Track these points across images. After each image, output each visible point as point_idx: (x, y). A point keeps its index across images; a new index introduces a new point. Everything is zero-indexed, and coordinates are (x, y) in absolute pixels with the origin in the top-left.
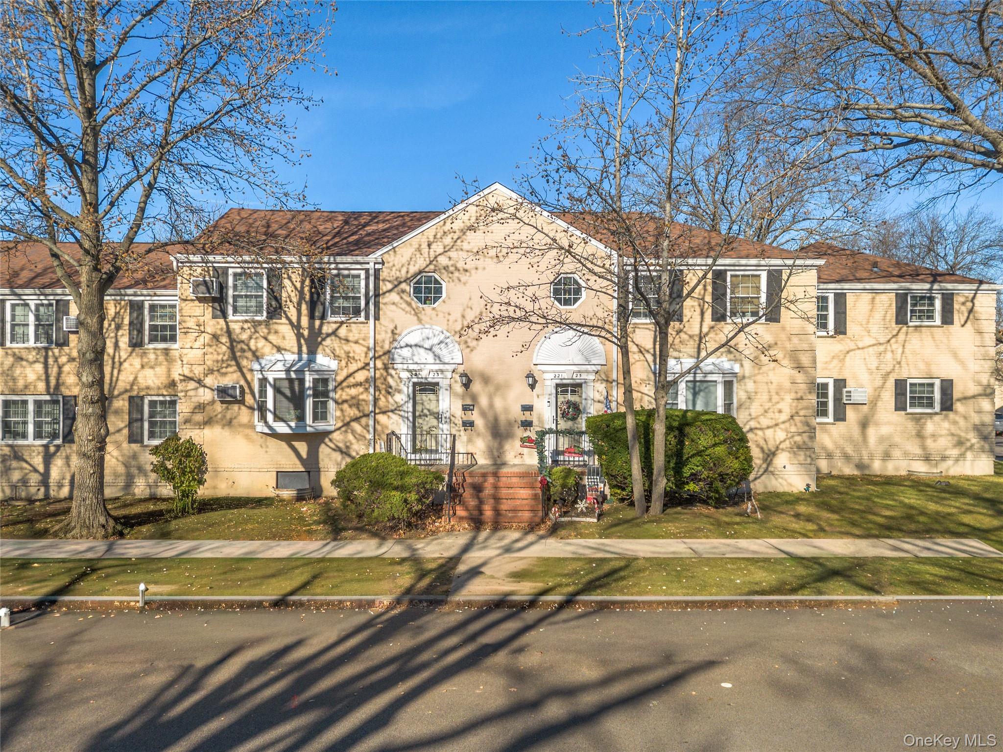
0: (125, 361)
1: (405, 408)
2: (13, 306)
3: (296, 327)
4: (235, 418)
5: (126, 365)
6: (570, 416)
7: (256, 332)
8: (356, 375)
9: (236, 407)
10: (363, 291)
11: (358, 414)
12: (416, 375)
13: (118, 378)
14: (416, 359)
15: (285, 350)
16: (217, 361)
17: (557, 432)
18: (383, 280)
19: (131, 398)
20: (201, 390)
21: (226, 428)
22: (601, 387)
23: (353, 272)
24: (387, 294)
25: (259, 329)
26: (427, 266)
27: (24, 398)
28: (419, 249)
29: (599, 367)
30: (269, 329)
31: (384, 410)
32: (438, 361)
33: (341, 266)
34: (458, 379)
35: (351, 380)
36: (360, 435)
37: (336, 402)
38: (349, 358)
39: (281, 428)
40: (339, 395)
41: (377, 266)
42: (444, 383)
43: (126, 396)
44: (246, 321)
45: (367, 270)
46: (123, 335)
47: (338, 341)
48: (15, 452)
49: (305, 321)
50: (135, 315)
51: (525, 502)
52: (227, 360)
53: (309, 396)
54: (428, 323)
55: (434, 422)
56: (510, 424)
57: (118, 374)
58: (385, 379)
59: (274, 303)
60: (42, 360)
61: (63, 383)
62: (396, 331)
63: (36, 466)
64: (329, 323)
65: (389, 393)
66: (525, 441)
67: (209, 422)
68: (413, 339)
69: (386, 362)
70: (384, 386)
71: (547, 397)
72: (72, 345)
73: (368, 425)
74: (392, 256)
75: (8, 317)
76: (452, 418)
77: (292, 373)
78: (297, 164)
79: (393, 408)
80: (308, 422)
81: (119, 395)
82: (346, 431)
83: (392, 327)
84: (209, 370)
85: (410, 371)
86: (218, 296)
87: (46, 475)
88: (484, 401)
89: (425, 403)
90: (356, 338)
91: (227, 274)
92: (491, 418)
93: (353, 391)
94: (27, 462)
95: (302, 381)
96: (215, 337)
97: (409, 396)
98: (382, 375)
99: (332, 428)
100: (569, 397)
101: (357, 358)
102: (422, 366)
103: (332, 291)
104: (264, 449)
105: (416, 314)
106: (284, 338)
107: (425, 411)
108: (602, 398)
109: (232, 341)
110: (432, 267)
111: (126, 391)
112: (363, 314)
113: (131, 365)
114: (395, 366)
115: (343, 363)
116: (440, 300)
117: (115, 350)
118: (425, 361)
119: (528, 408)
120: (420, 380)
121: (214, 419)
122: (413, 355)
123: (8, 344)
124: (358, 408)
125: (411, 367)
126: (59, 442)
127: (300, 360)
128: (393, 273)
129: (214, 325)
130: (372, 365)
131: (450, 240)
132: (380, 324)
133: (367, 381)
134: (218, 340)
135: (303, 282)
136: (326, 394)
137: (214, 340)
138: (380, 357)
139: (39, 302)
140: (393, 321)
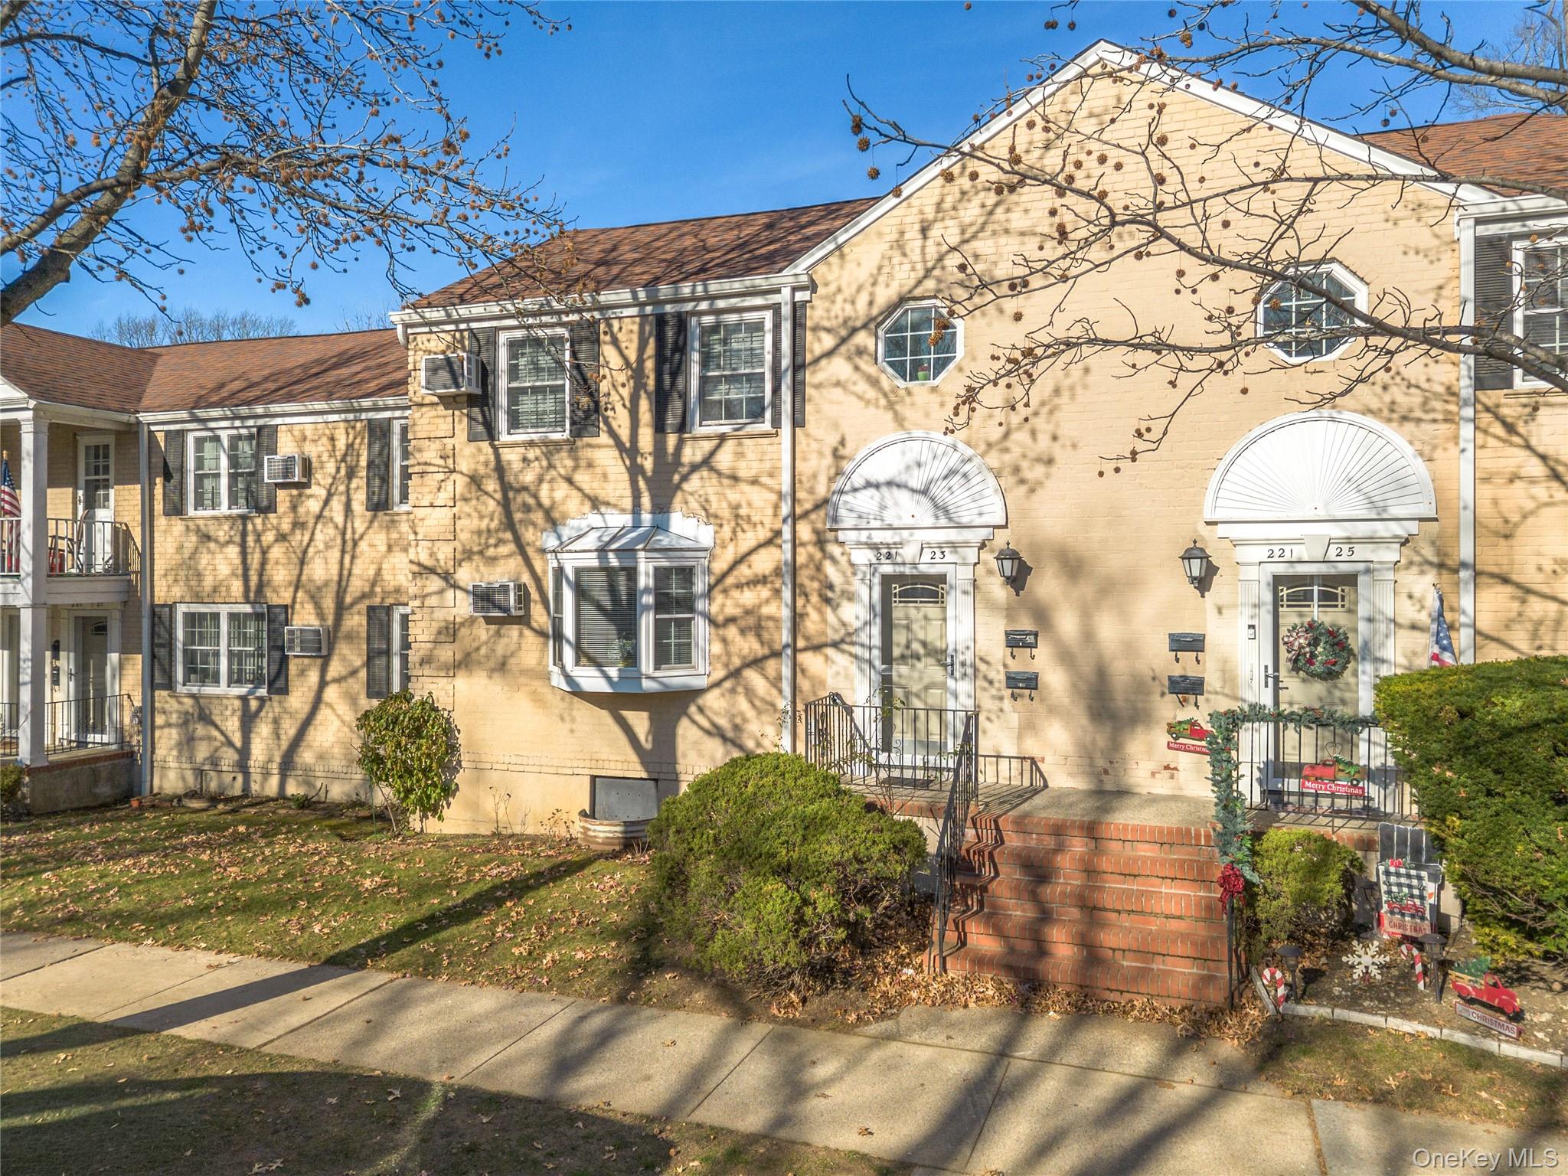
0: (361, 537)
1: (863, 638)
2: (200, 443)
3: (629, 451)
4: (512, 655)
5: (363, 546)
6: (1318, 667)
7: (551, 466)
8: (754, 558)
9: (514, 631)
10: (768, 358)
11: (760, 651)
12: (889, 556)
13: (350, 570)
14: (890, 517)
15: (608, 504)
16: (479, 533)
17: (1278, 718)
18: (815, 329)
19: (371, 609)
20: (450, 593)
21: (496, 675)
22: (1424, 584)
23: (748, 316)
24: (824, 362)
25: (556, 459)
26: (919, 283)
27: (214, 609)
28: (899, 245)
29: (1413, 527)
30: (576, 459)
31: (816, 641)
32: (943, 522)
33: (721, 304)
34: (994, 564)
35: (744, 572)
36: (763, 700)
37: (712, 622)
38: (738, 519)
39: (591, 680)
40: (721, 605)
41: (800, 296)
42: (960, 576)
43: (363, 606)
44: (531, 444)
45: (776, 309)
46: (358, 488)
47: (715, 481)
48: (201, 709)
49: (646, 438)
50: (377, 447)
51: (1174, 925)
52: (497, 530)
53: (647, 608)
54: (918, 426)
55: (936, 673)
56: (1140, 686)
57: (352, 562)
58: (819, 568)
59: (585, 400)
60: (237, 539)
61: (269, 581)
62: (842, 452)
63: (230, 734)
64: (695, 439)
65: (827, 601)
66: (1182, 733)
67: (465, 663)
68: (879, 468)
69: (820, 526)
70: (816, 585)
71: (1248, 611)
72: (281, 509)
73: (779, 678)
74: (835, 268)
75: (191, 464)
76: (982, 667)
77: (611, 555)
78: (563, 27)
79: (837, 637)
80: (644, 669)
81: (352, 605)
82: (733, 691)
83: (833, 440)
84: (464, 551)
85: (874, 547)
86: (479, 391)
87: (244, 752)
88: (1067, 624)
89: (915, 627)
90: (753, 473)
91: (495, 343)
92: (1087, 669)
93: (748, 597)
94: (217, 727)
95: (632, 573)
96: (475, 480)
97: (872, 607)
98: (811, 557)
99: (702, 682)
100: (1316, 612)
101: (755, 519)
102: (905, 533)
103: (705, 364)
104: (568, 726)
105: (891, 405)
106: (605, 476)
107: (916, 647)
108: (1423, 618)
109: (505, 487)
110: (930, 284)
111: (364, 596)
112: (768, 414)
113: (371, 545)
114: (841, 535)
115: (727, 531)
116: (951, 366)
117: (346, 516)
118: (910, 522)
119: (1189, 644)
120: (899, 569)
121: (474, 656)
122: (883, 507)
123: (191, 512)
124: (759, 636)
125: (878, 537)
126: (263, 692)
127: (637, 525)
128: (836, 309)
129: (473, 456)
130: (787, 534)
131: (977, 211)
132: (808, 435)
133: (777, 572)
134: (479, 488)
135: (641, 349)
136: (687, 603)
137: (474, 488)
138: (806, 514)
139: (234, 432)
140: (836, 426)
